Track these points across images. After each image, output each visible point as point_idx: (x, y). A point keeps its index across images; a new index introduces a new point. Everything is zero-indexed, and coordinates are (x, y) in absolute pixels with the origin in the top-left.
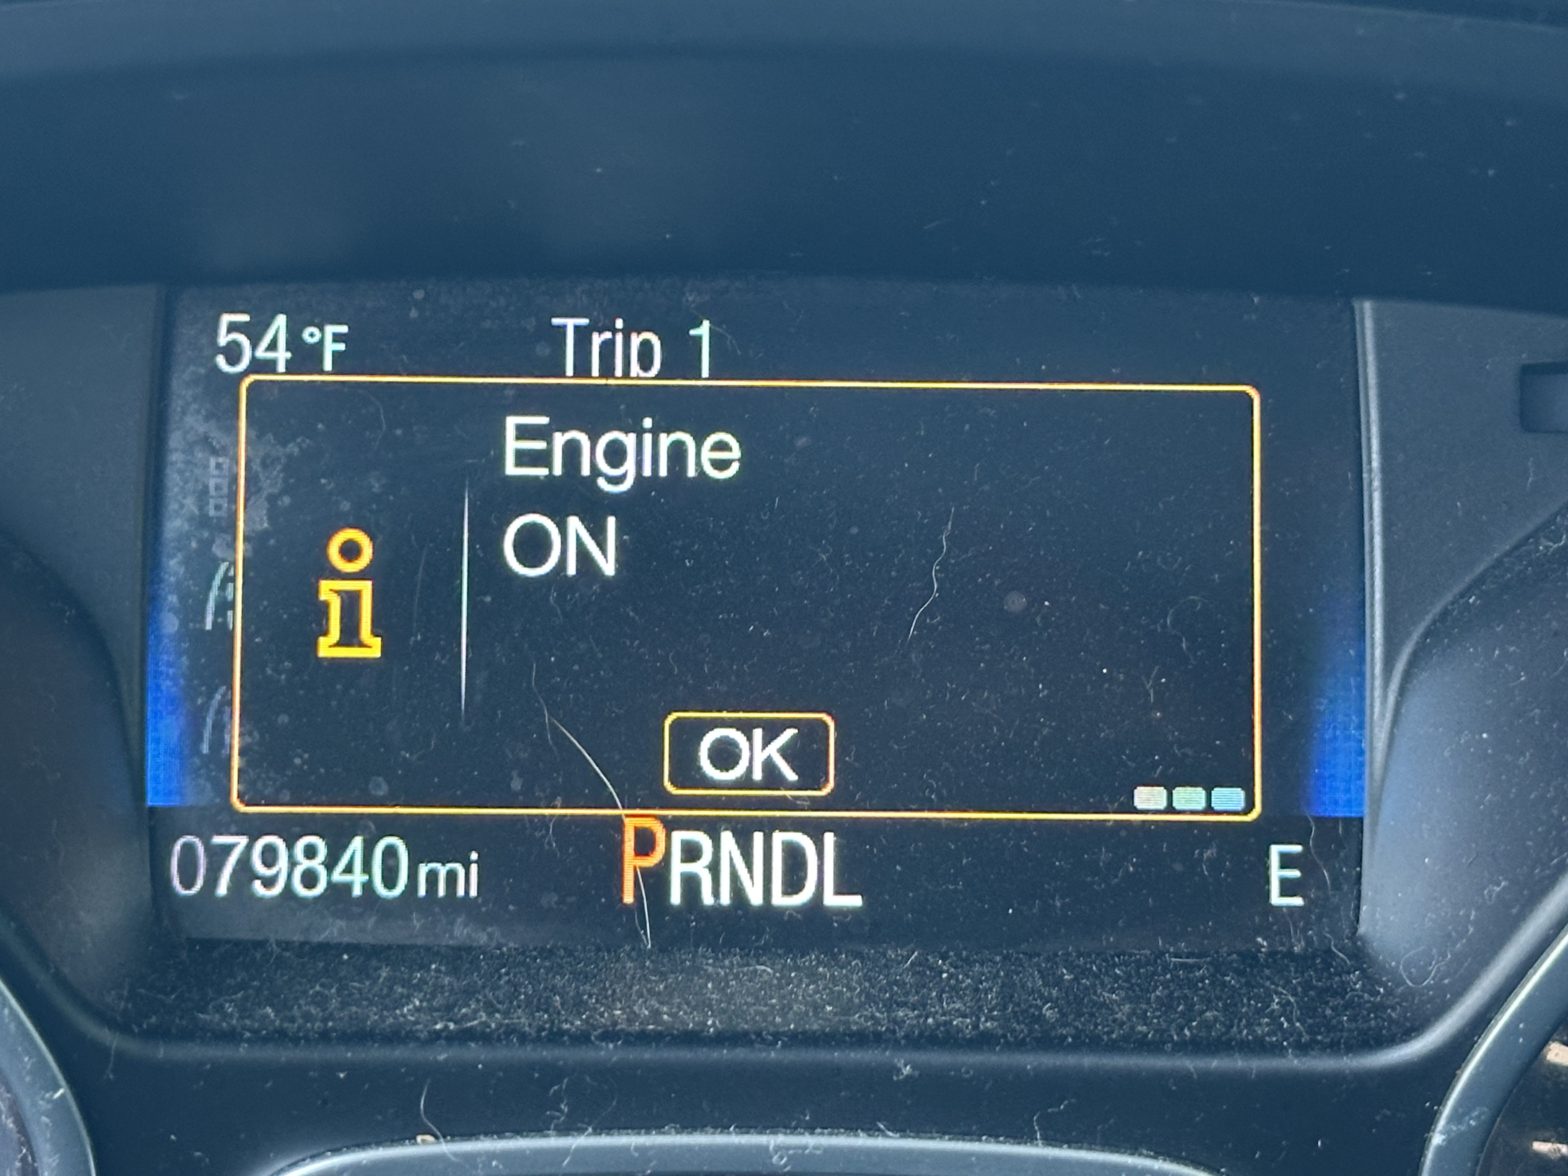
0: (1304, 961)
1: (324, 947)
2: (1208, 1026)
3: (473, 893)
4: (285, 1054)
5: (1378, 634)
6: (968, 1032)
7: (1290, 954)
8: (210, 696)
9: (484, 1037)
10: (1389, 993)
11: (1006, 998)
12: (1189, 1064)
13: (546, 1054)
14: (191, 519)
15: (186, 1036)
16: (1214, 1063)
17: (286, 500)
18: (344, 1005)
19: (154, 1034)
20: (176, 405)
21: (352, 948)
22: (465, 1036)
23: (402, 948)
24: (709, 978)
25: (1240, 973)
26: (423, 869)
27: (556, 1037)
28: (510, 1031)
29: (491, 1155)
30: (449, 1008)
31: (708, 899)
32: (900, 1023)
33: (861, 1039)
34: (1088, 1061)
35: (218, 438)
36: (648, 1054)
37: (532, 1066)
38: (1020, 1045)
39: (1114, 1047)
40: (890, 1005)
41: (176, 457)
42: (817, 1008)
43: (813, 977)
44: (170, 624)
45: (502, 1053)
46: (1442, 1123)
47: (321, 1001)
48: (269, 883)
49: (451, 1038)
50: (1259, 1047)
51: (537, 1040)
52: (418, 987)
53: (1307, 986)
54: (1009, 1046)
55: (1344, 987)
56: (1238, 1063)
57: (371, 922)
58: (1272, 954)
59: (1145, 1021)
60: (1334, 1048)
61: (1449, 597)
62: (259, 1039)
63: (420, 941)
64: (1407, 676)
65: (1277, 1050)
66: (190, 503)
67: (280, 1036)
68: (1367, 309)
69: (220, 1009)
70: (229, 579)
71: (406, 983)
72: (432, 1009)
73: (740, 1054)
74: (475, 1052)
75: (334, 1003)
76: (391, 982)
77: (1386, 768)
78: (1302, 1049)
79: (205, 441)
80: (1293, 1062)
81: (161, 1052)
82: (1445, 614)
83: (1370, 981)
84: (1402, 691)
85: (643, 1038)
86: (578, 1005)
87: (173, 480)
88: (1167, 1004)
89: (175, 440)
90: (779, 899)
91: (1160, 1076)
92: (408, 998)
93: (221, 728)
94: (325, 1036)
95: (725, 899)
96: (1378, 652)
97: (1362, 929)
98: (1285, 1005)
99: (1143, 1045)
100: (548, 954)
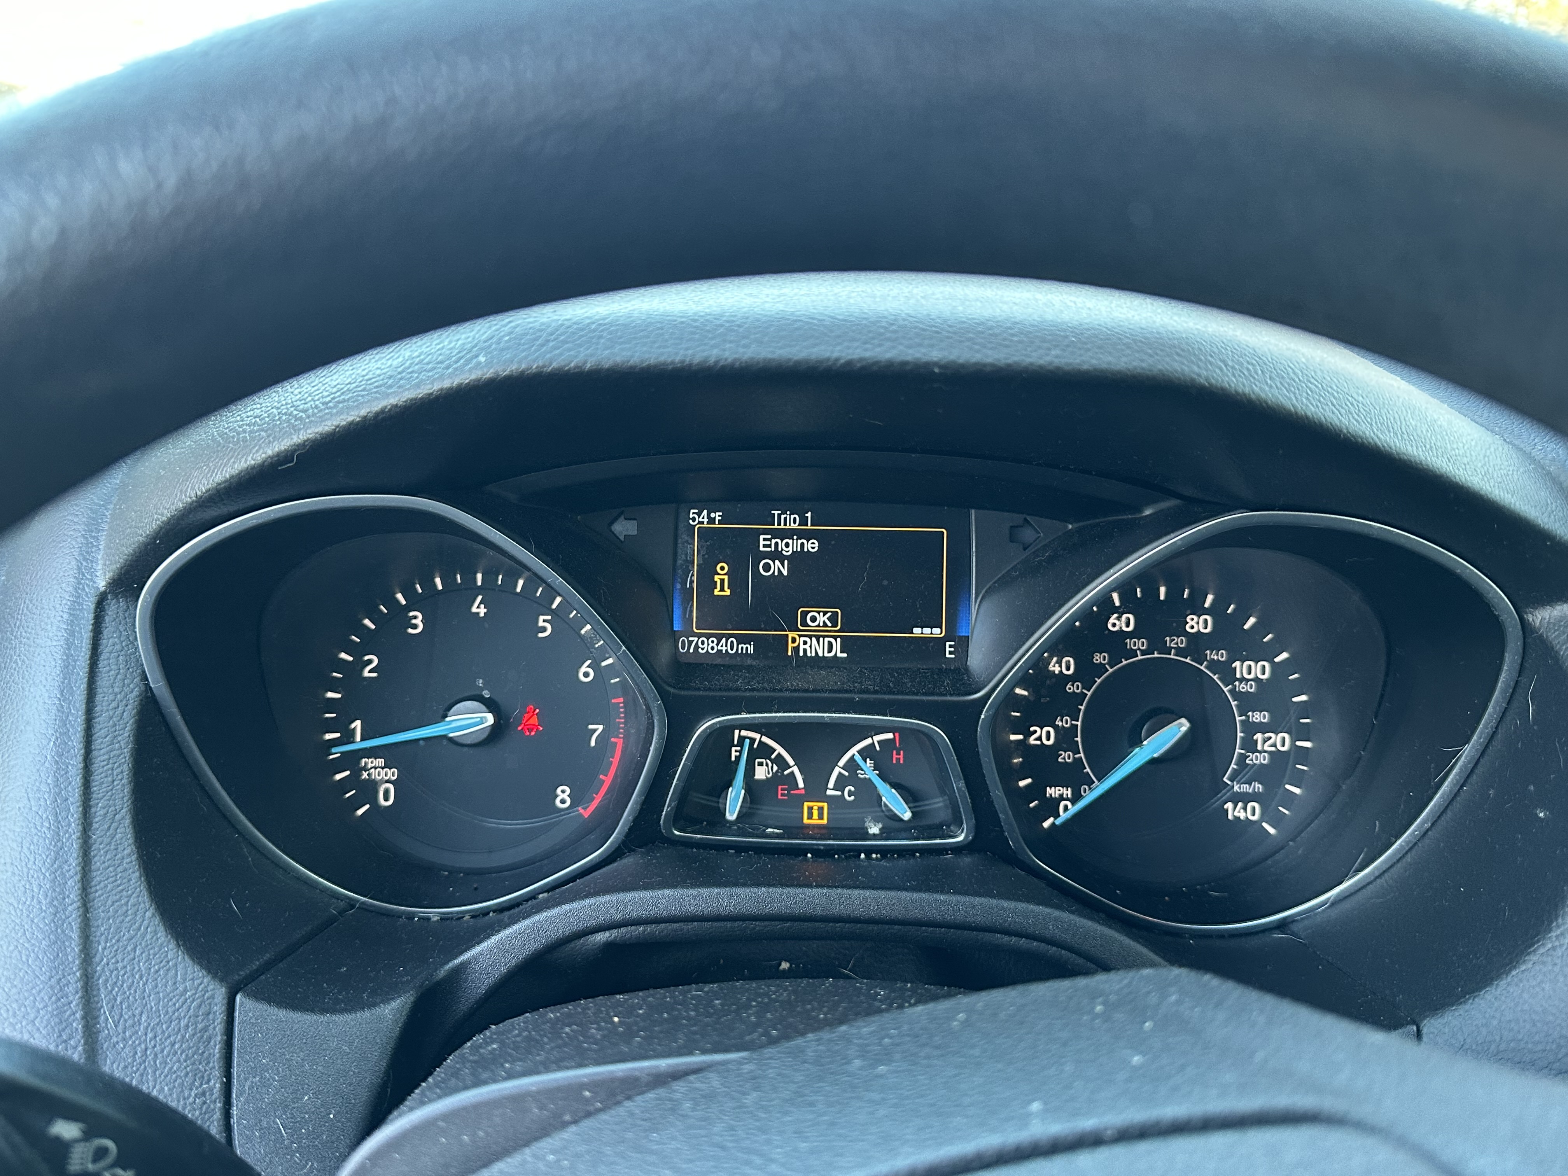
0: (954, 671)
1: (716, 665)
2: (929, 689)
3: (752, 652)
4: (711, 694)
5: (974, 592)
6: (872, 690)
7: (950, 669)
8: (688, 604)
9: (758, 690)
10: (973, 681)
11: (881, 681)
12: (924, 698)
13: (772, 694)
14: (684, 561)
15: (688, 689)
16: (930, 698)
17: (707, 556)
18: (724, 681)
19: (680, 689)
20: (680, 532)
21: (723, 666)
22: (753, 690)
23: (735, 666)
24: (810, 675)
25: (938, 675)
26: (740, 646)
27: (774, 690)
28: (764, 688)
29: (759, 717)
30: (749, 682)
31: (809, 654)
32: (856, 687)
33: (847, 691)
34: (900, 697)
35: (690, 541)
36: (796, 694)
37: (768, 697)
38: (885, 693)
39: (907, 694)
40: (854, 682)
41: (680, 545)
42: (836, 683)
43: (835, 675)
44: (678, 586)
45: (762, 694)
46: (984, 713)
47: (718, 680)
48: (703, 649)
49: (750, 690)
50: (941, 694)
51: (770, 691)
52: (740, 677)
53: (954, 678)
54: (881, 694)
55: (963, 679)
56: (936, 698)
57: (728, 659)
58: (946, 669)
59: (914, 687)
60: (959, 695)
61: (991, 583)
62: (705, 690)
63: (739, 664)
64: (980, 602)
65: (945, 695)
66: (683, 556)
67: (710, 689)
68: (973, 512)
69: (695, 682)
70: (693, 575)
71: (737, 675)
72: (744, 683)
73: (818, 695)
74: (755, 693)
75: (721, 680)
76: (734, 676)
77: (975, 624)
78: (951, 695)
79: (687, 542)
80: (949, 698)
81: (683, 693)
82: (990, 587)
83: (969, 677)
84: (979, 606)
85: (795, 691)
86: (779, 682)
87: (679, 551)
88: (920, 683)
89: (680, 541)
90: (826, 655)
91: (917, 700)
92: (738, 680)
93: (691, 611)
94: (720, 689)
95: (813, 654)
96: (974, 596)
97: (968, 663)
98: (948, 683)
99: (914, 694)
100: (770, 668)
